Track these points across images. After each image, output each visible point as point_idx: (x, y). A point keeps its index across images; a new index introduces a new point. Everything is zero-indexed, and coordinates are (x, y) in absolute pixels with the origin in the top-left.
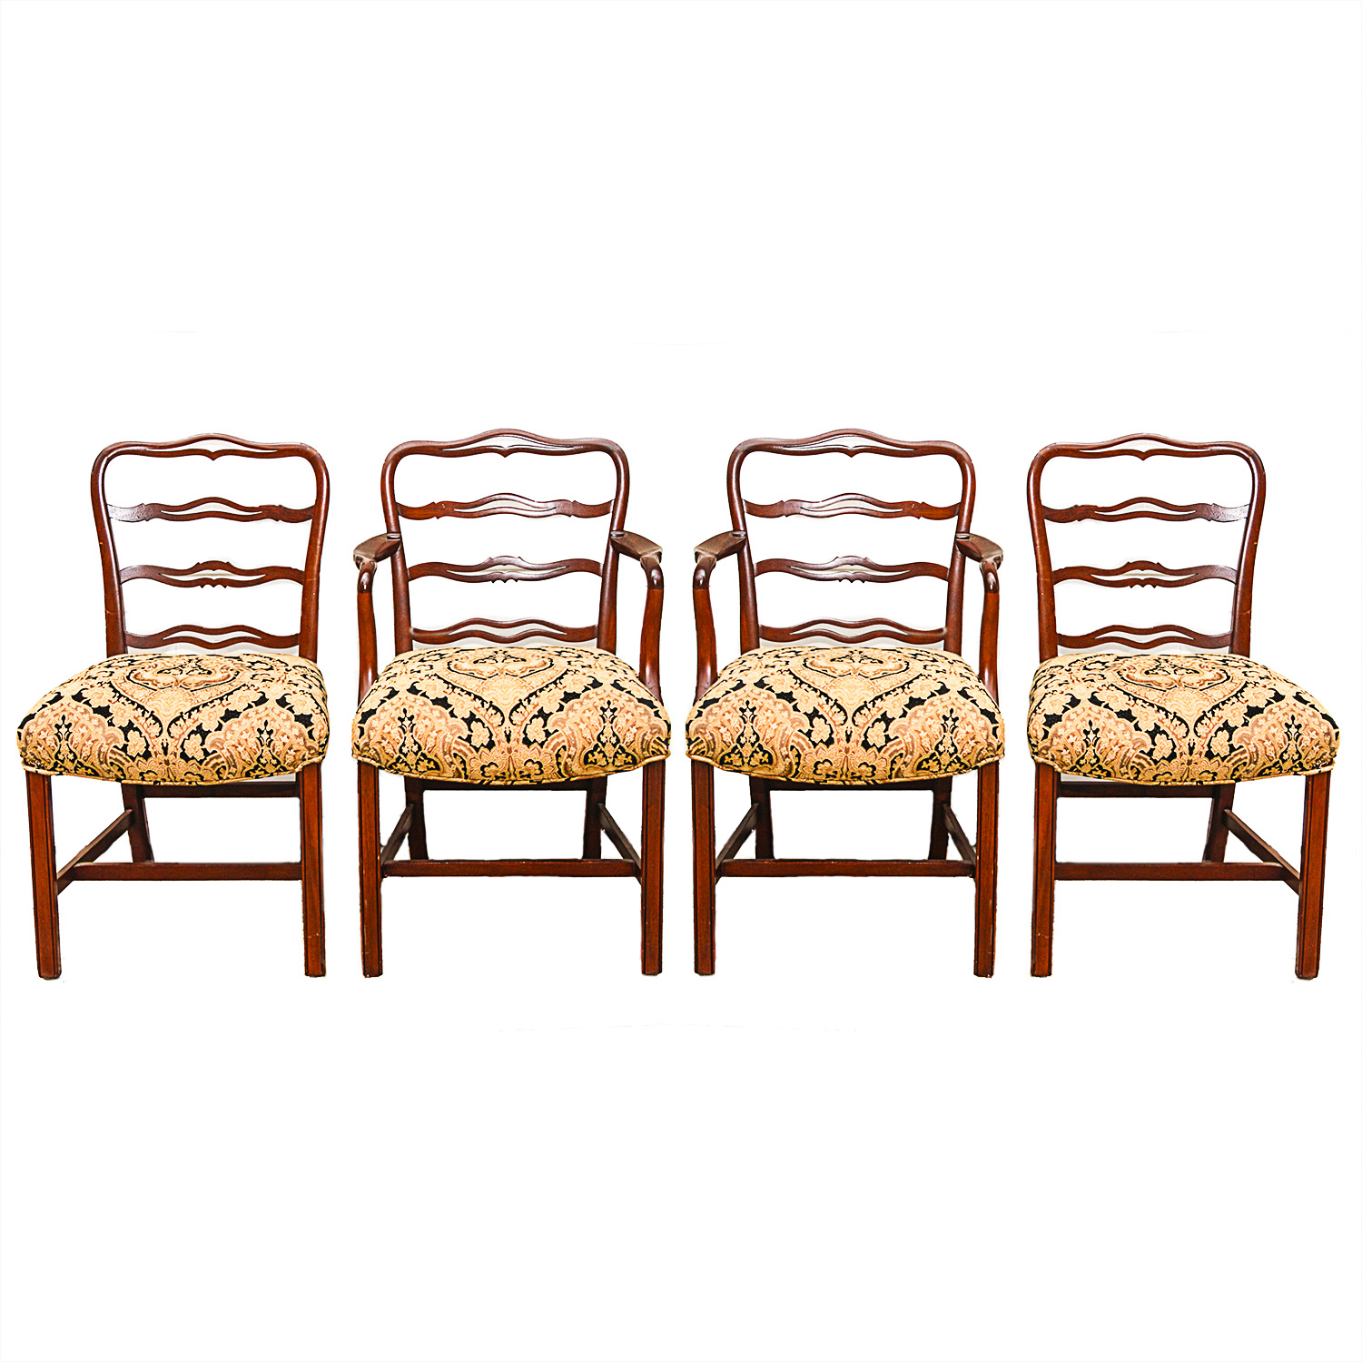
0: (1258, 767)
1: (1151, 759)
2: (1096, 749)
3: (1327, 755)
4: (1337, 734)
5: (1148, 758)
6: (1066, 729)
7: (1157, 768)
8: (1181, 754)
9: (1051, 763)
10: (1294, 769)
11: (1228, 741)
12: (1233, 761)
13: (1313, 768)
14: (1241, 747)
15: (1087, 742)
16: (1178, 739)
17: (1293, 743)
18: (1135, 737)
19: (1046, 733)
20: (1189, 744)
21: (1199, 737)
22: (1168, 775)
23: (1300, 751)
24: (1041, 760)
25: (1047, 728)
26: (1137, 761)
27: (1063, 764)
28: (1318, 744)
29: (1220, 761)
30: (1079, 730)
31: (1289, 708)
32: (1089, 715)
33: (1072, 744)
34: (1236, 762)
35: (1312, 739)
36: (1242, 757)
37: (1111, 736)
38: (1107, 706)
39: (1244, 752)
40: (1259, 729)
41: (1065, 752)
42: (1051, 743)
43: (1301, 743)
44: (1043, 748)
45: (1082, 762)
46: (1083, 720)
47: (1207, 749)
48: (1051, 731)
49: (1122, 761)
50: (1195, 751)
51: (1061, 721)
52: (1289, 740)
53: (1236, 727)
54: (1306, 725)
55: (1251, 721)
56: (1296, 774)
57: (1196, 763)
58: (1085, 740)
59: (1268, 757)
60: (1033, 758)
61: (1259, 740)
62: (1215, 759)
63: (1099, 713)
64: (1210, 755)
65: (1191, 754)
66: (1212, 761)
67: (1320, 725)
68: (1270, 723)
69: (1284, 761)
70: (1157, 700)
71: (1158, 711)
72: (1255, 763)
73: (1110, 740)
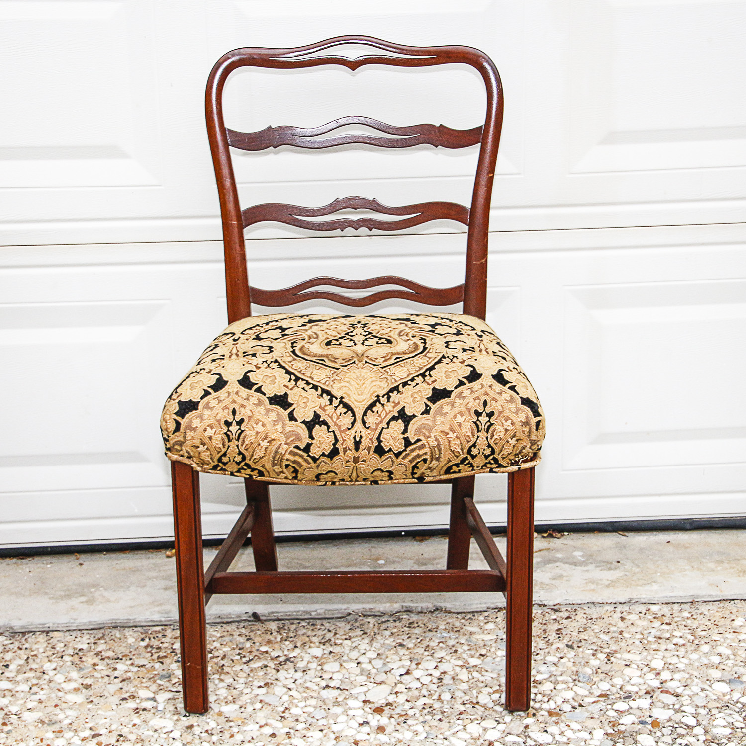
0: (442, 464)
1: (309, 456)
2: (240, 443)
3: (527, 449)
4: (538, 423)
5: (305, 455)
6: (202, 420)
7: (318, 466)
8: (345, 450)
9: (187, 461)
10: (489, 465)
11: (403, 433)
12: (410, 458)
13: (512, 464)
14: (419, 440)
15: (228, 436)
16: (341, 432)
17: (483, 434)
18: (288, 429)
19: (178, 424)
20: (354, 438)
21: (368, 428)
22: (333, 474)
23: (493, 445)
24: (175, 457)
25: (178, 419)
26: (292, 458)
27: (202, 463)
28: (514, 436)
29: (394, 458)
30: (219, 421)
31: (482, 391)
32: (234, 402)
33: (210, 438)
34: (414, 459)
35: (506, 430)
36: (421, 452)
37: (259, 428)
38: (259, 390)
39: (423, 446)
40: (442, 419)
41: (202, 448)
42: (185, 437)
43: (493, 436)
44: (176, 443)
45: (225, 459)
46: (226, 407)
47: (376, 443)
48: (184, 422)
49: (274, 458)
50: (362, 446)
51: (197, 409)
52: (479, 431)
53: (414, 416)
54: (501, 412)
55: (434, 407)
56: (491, 471)
57: (364, 461)
58: (226, 433)
59: (453, 451)
60: (166, 454)
61: (442, 432)
62: (387, 455)
63: (247, 399)
64: (380, 451)
65: (357, 449)
66: (384, 458)
67: (517, 413)
68: (457, 410)
69: (473, 457)
70: (323, 382)
71: (321, 395)
72: (438, 459)
73: (257, 433)
